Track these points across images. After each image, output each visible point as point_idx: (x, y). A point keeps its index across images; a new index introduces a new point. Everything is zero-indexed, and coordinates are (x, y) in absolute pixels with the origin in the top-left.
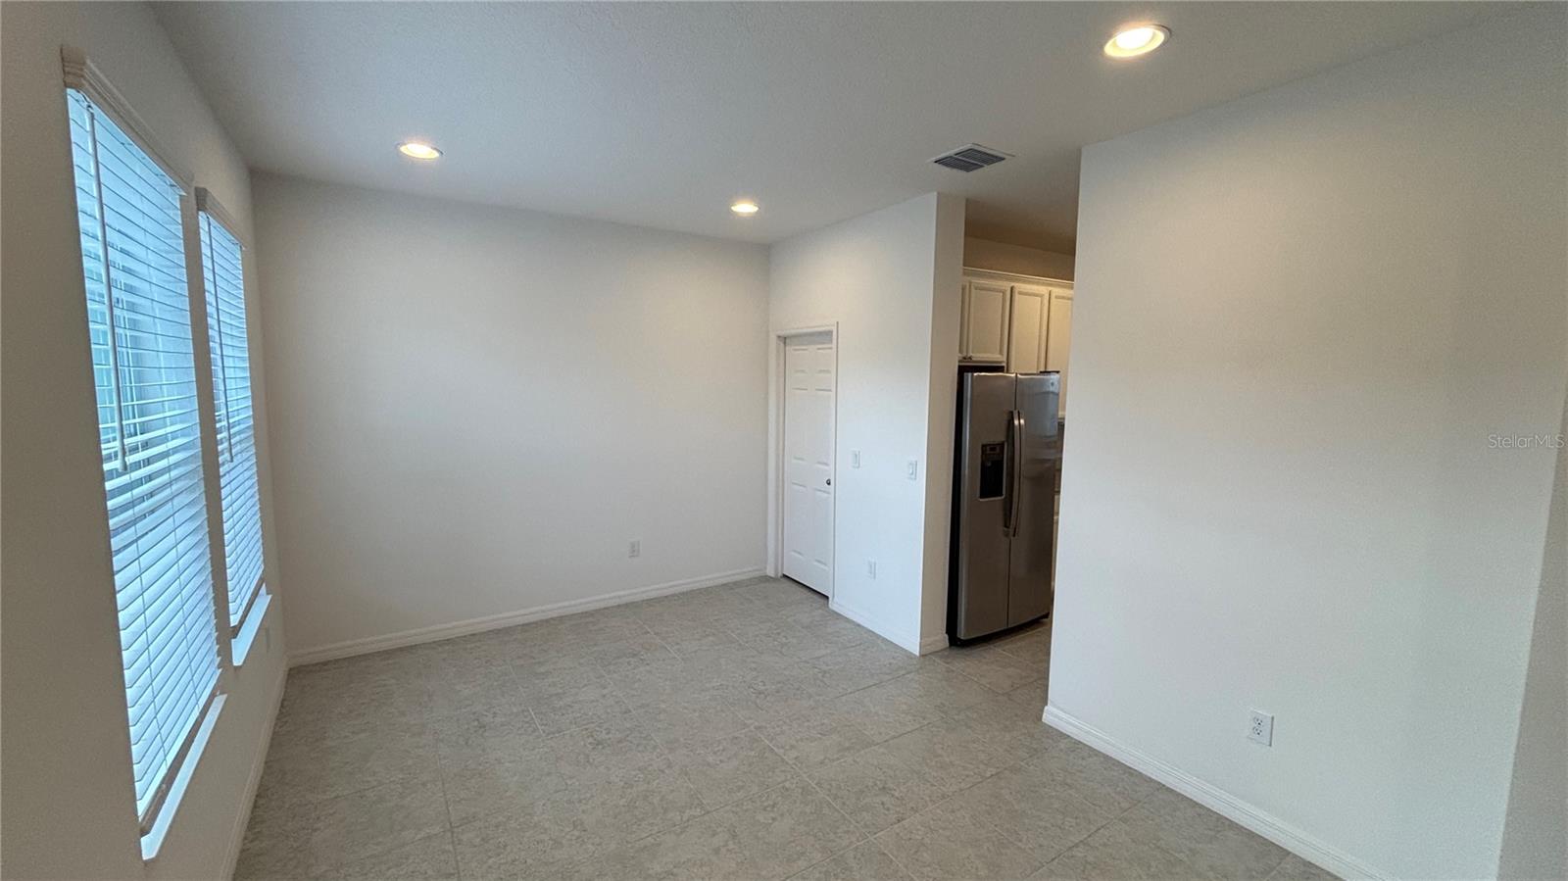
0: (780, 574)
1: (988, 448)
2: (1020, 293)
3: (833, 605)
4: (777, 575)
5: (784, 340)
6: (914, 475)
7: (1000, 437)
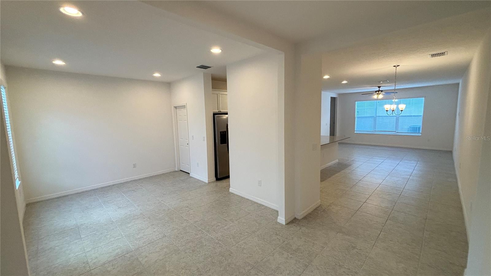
0: (179, 170)
1: (222, 133)
2: (221, 94)
3: (191, 175)
4: (178, 170)
5: (176, 107)
6: (204, 140)
7: (226, 130)
